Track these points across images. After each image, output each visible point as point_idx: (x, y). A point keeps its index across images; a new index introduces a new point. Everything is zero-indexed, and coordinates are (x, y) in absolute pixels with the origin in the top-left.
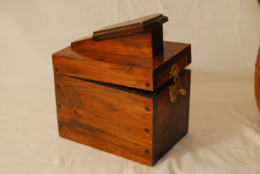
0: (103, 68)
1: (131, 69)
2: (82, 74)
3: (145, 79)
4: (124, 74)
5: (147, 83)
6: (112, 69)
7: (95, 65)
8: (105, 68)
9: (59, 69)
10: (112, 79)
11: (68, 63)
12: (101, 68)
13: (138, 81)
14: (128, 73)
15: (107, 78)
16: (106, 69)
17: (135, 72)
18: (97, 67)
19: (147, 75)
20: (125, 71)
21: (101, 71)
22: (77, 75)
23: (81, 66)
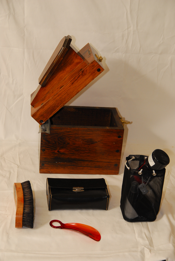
0: (68, 89)
1: (83, 72)
2: (58, 107)
3: (95, 68)
4: (82, 79)
5: (97, 70)
6: (73, 83)
7: (61, 93)
8: (68, 88)
9: (42, 119)
10: (78, 89)
11: (45, 109)
12: (66, 90)
13: (92, 74)
14: (83, 76)
15: (74, 92)
16: (70, 87)
17: (86, 71)
18: (64, 92)
19: (94, 65)
20: (81, 77)
21: (67, 92)
22: (55, 110)
23: (54, 103)
